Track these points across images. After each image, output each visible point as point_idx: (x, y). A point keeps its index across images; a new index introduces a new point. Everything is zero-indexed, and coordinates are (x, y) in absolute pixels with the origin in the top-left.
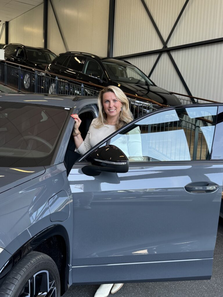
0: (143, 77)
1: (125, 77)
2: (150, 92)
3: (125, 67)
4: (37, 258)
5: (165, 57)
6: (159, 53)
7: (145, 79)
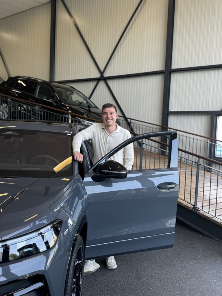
3: (72, 92)
5: (102, 84)
6: (98, 80)
7: (86, 100)
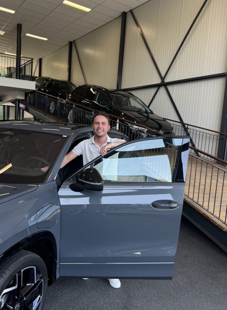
0: (143, 107)
1: (129, 106)
2: (149, 119)
4: (25, 257)
5: (162, 90)
6: (158, 86)
7: (145, 108)
